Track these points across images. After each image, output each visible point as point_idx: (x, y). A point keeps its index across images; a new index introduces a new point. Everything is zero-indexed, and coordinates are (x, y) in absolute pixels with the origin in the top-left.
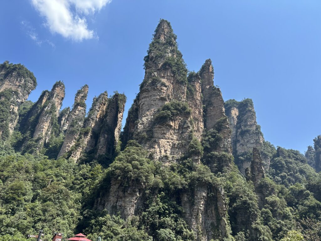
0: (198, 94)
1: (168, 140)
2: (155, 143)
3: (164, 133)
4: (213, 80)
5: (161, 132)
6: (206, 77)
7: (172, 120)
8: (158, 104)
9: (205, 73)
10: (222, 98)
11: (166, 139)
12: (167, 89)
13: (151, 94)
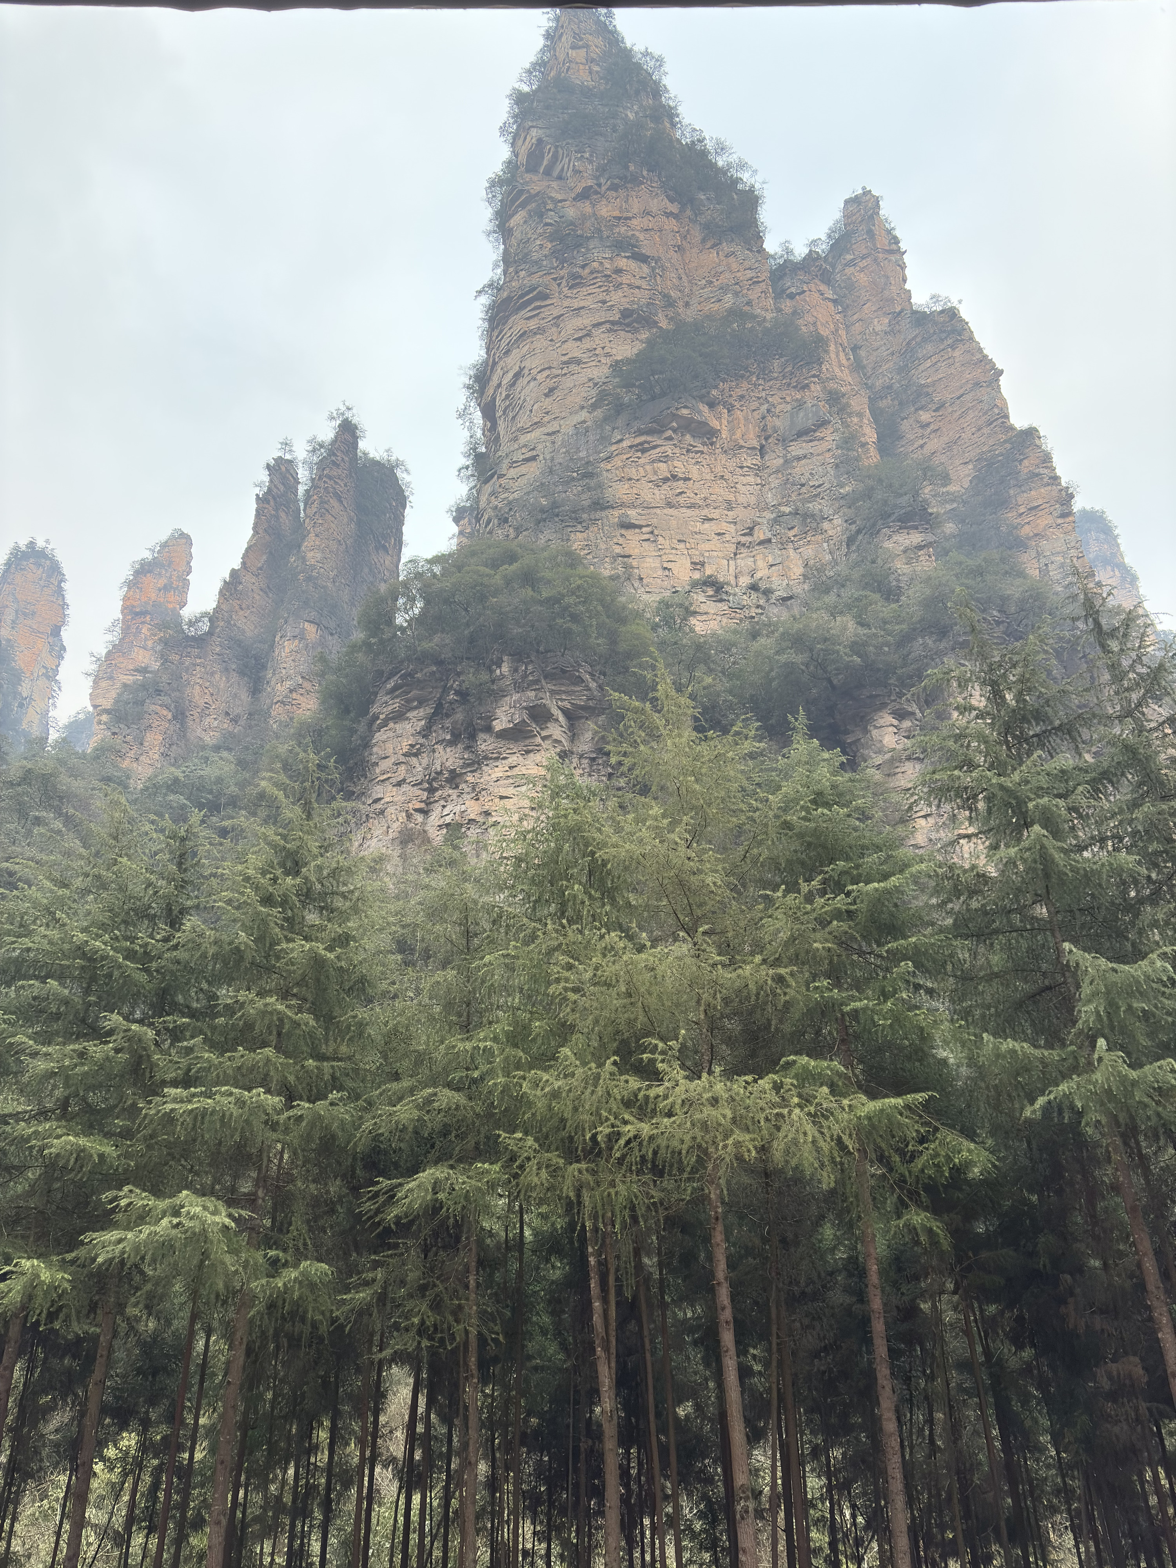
0: (833, 356)
1: (705, 512)
2: (623, 532)
3: (674, 477)
4: (907, 286)
5: (655, 473)
6: (863, 279)
7: (712, 405)
8: (607, 350)
9: (851, 263)
10: (980, 350)
11: (692, 506)
12: (653, 269)
13: (556, 313)
